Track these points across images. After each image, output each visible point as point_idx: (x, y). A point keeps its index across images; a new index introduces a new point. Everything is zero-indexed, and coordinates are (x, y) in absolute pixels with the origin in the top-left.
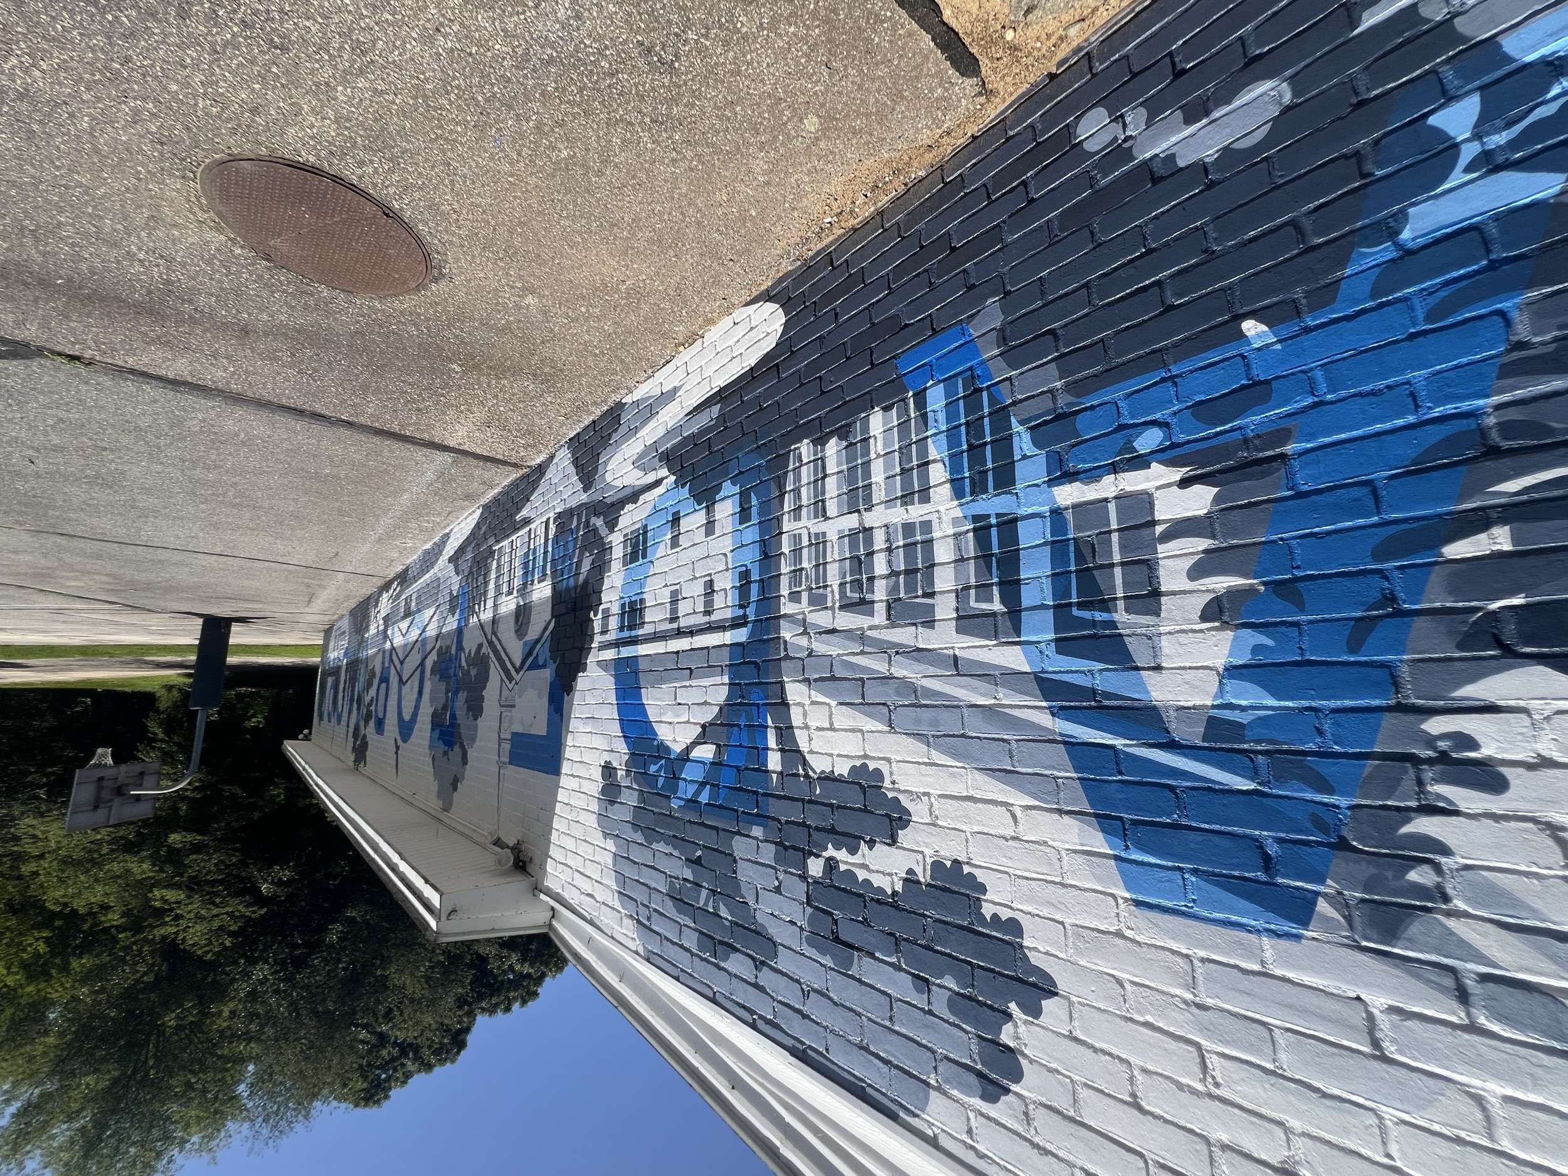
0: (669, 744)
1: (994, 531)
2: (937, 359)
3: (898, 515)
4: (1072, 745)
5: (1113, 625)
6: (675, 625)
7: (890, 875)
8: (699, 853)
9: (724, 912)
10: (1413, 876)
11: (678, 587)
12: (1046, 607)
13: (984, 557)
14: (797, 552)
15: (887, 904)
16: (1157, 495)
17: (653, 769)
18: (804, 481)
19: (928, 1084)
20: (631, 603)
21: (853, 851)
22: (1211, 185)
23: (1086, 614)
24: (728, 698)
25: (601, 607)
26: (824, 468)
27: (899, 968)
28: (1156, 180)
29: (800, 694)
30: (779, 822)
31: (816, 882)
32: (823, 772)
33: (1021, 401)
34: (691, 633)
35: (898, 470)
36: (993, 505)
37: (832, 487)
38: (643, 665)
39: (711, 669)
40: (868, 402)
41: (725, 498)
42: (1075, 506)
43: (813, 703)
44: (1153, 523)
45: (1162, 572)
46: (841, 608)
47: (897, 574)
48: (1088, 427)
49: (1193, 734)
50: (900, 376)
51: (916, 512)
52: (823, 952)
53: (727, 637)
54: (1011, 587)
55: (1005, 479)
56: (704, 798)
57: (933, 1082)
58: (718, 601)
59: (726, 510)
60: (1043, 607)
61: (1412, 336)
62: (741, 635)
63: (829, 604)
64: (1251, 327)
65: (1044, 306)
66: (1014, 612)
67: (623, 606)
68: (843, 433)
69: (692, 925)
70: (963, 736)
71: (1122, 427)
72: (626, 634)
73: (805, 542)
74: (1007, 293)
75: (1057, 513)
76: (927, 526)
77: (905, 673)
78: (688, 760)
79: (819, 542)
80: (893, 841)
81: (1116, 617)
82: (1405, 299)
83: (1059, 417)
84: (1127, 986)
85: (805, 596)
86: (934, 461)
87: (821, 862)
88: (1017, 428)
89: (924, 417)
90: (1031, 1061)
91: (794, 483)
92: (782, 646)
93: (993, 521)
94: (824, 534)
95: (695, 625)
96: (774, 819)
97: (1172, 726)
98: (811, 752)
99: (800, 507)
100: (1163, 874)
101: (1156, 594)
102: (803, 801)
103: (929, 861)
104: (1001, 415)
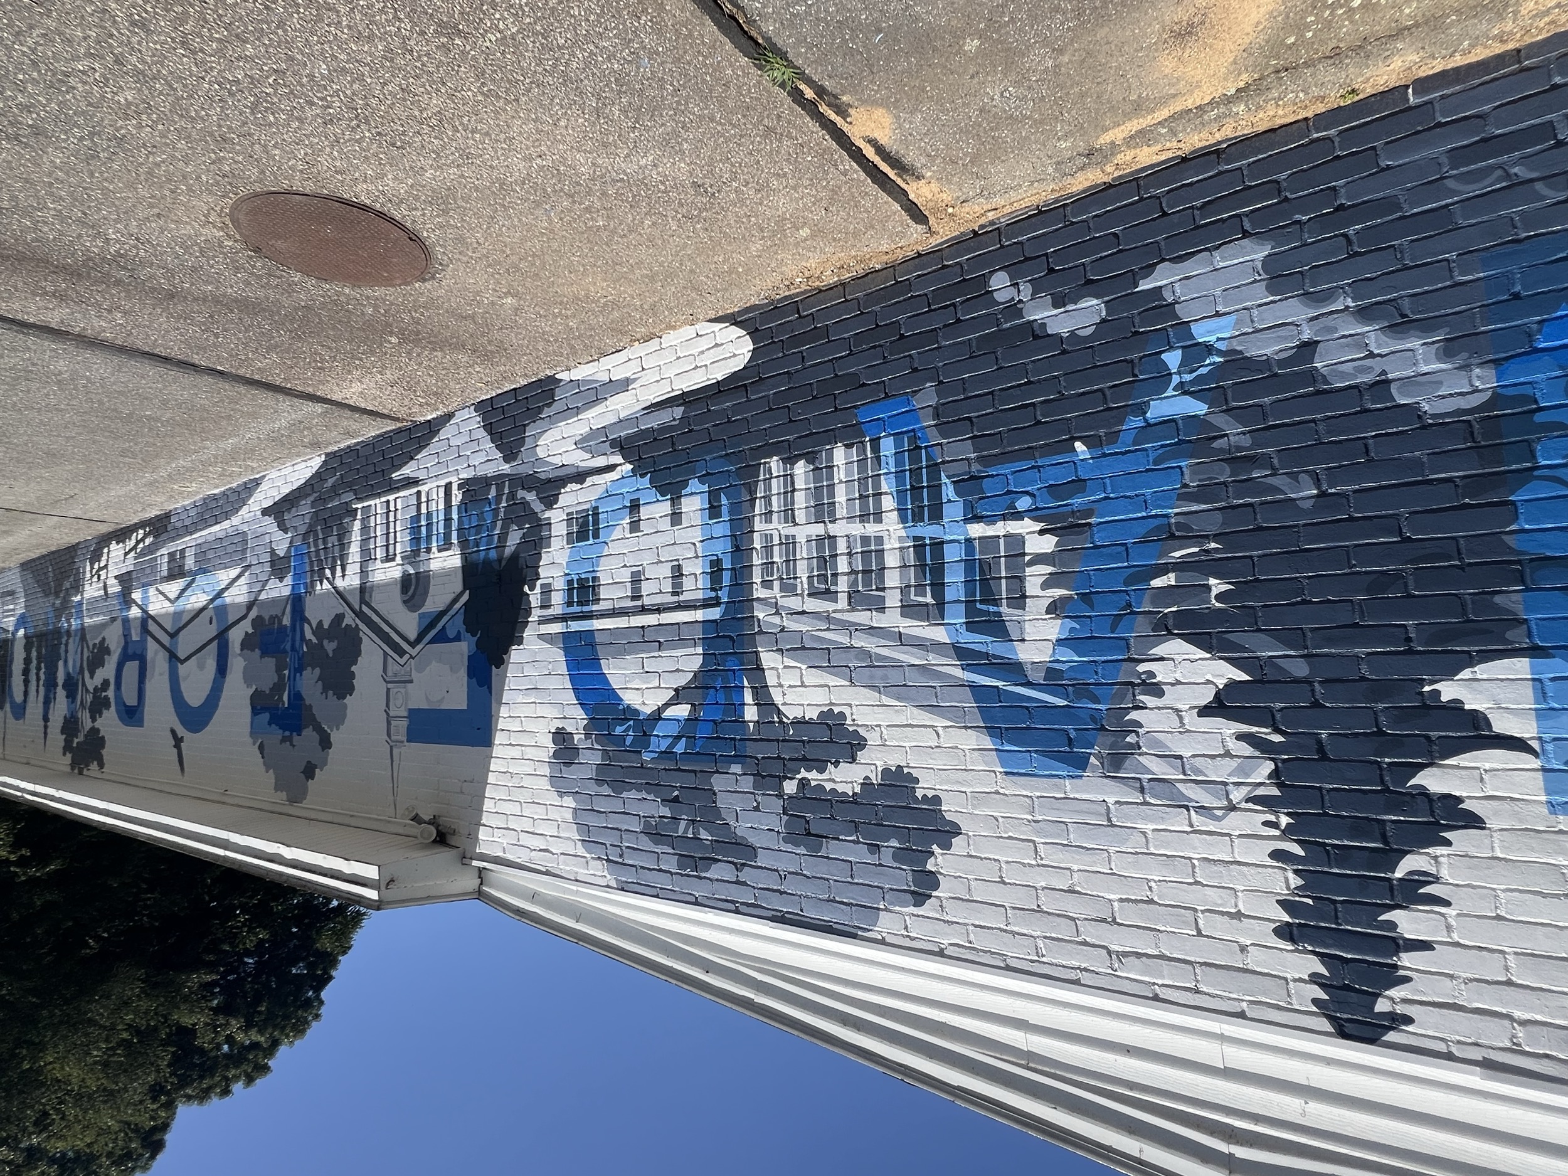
0: (637, 707)
1: (928, 548)
2: (889, 417)
3: (857, 529)
4: (974, 687)
5: (999, 614)
6: (639, 603)
7: (851, 782)
8: (676, 793)
9: (704, 835)
10: (1128, 739)
11: (640, 568)
12: (962, 602)
13: (921, 566)
14: (768, 549)
15: (849, 802)
16: (1026, 537)
17: (619, 730)
18: (775, 491)
19: (878, 909)
20: (580, 580)
21: (822, 771)
22: (1064, 352)
23: (984, 607)
24: (702, 665)
25: (539, 583)
26: (793, 483)
27: (857, 842)
28: (1036, 337)
29: (775, 661)
30: (757, 759)
31: (791, 797)
32: (795, 718)
33: (948, 462)
34: (658, 609)
35: (857, 495)
36: (927, 531)
37: (800, 500)
38: (599, 638)
39: (682, 642)
40: (832, 437)
41: (692, 494)
42: (980, 538)
43: (785, 667)
44: (1024, 554)
45: (1027, 584)
46: (809, 595)
47: (857, 572)
48: (990, 488)
49: (1038, 677)
50: (859, 424)
51: (871, 529)
52: (797, 845)
53: (699, 615)
54: (938, 587)
55: (936, 515)
56: (679, 748)
57: (882, 907)
58: (688, 583)
59: (693, 505)
60: (959, 601)
61: (1148, 470)
62: (715, 613)
63: (799, 592)
64: (1079, 446)
65: (965, 399)
66: (940, 604)
67: (570, 582)
68: (811, 458)
69: (672, 851)
70: (904, 685)
71: (1009, 492)
72: (576, 609)
73: (776, 541)
74: (941, 382)
75: (969, 541)
76: (879, 540)
77: (863, 644)
78: (660, 718)
79: (789, 543)
80: (853, 759)
81: (1002, 609)
82: (1145, 450)
83: (972, 478)
84: (1000, 820)
85: (776, 584)
86: (886, 493)
87: (795, 782)
88: (944, 480)
89: (878, 458)
90: (945, 876)
91: (765, 492)
92: (756, 624)
93: (928, 542)
94: (794, 537)
95: (663, 604)
96: (751, 757)
97: (1029, 673)
98: (784, 704)
99: (771, 512)
100: (1020, 755)
101: (1024, 597)
102: (778, 741)
103: (880, 769)
104: (934, 468)
